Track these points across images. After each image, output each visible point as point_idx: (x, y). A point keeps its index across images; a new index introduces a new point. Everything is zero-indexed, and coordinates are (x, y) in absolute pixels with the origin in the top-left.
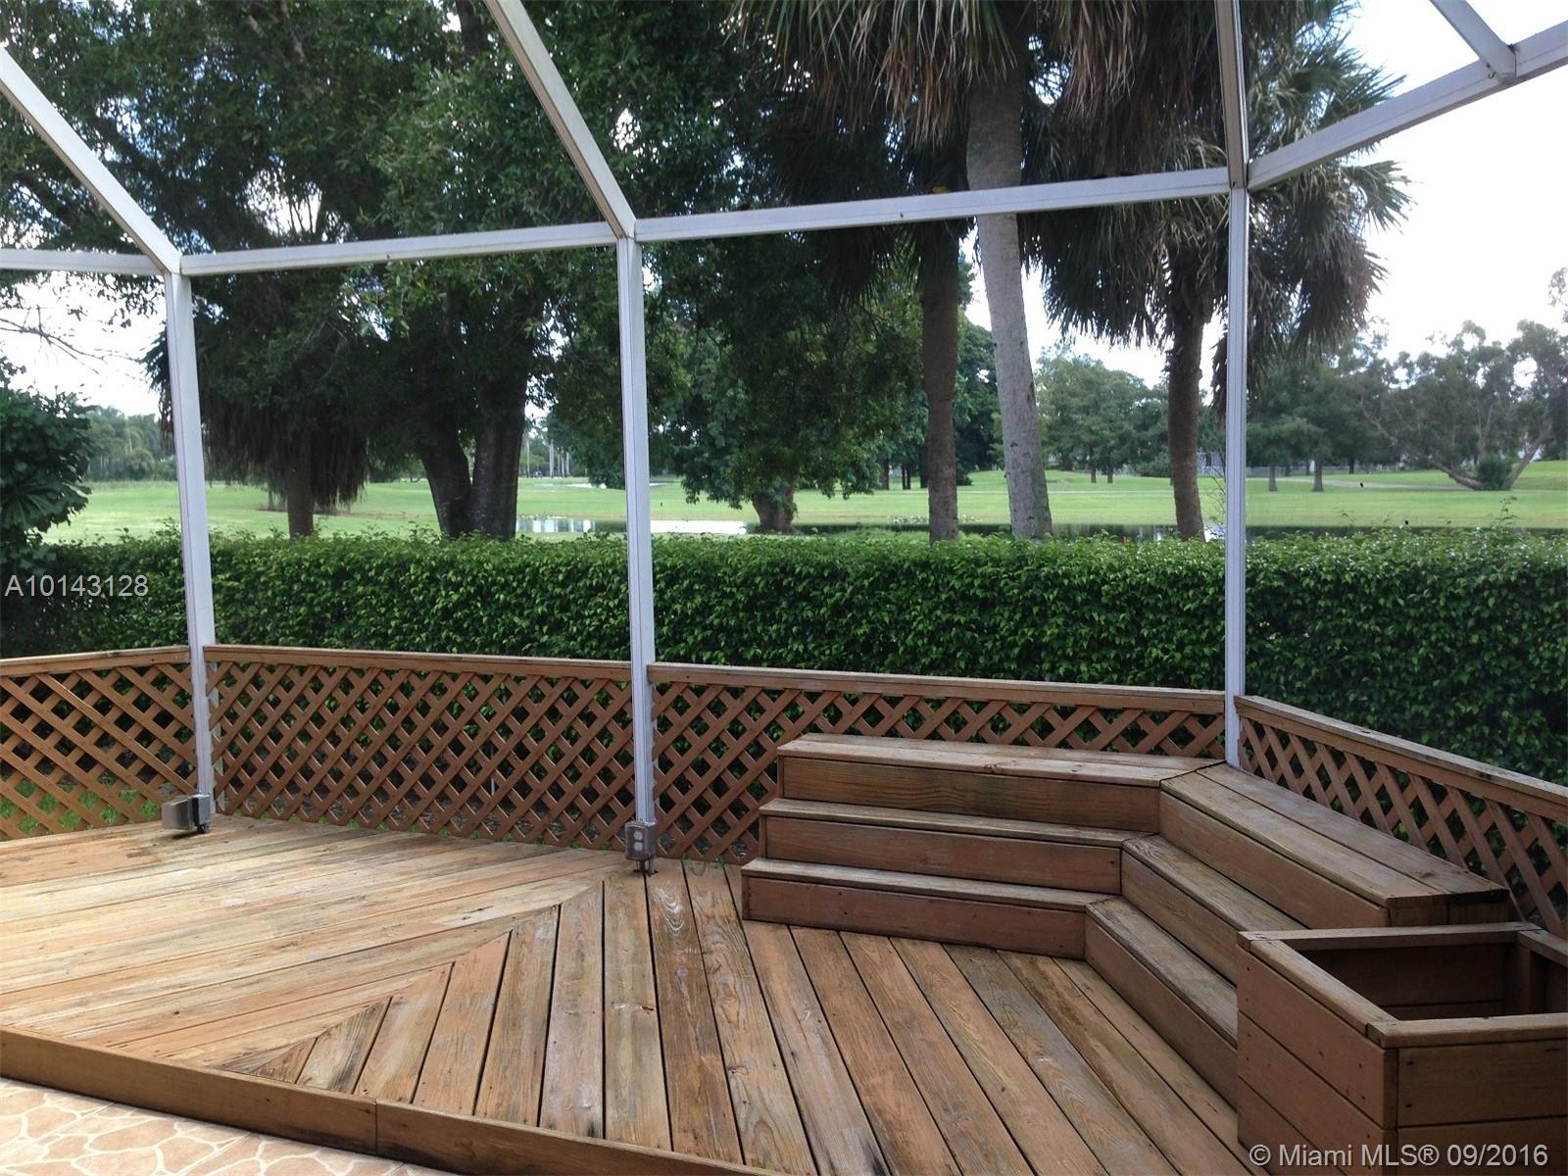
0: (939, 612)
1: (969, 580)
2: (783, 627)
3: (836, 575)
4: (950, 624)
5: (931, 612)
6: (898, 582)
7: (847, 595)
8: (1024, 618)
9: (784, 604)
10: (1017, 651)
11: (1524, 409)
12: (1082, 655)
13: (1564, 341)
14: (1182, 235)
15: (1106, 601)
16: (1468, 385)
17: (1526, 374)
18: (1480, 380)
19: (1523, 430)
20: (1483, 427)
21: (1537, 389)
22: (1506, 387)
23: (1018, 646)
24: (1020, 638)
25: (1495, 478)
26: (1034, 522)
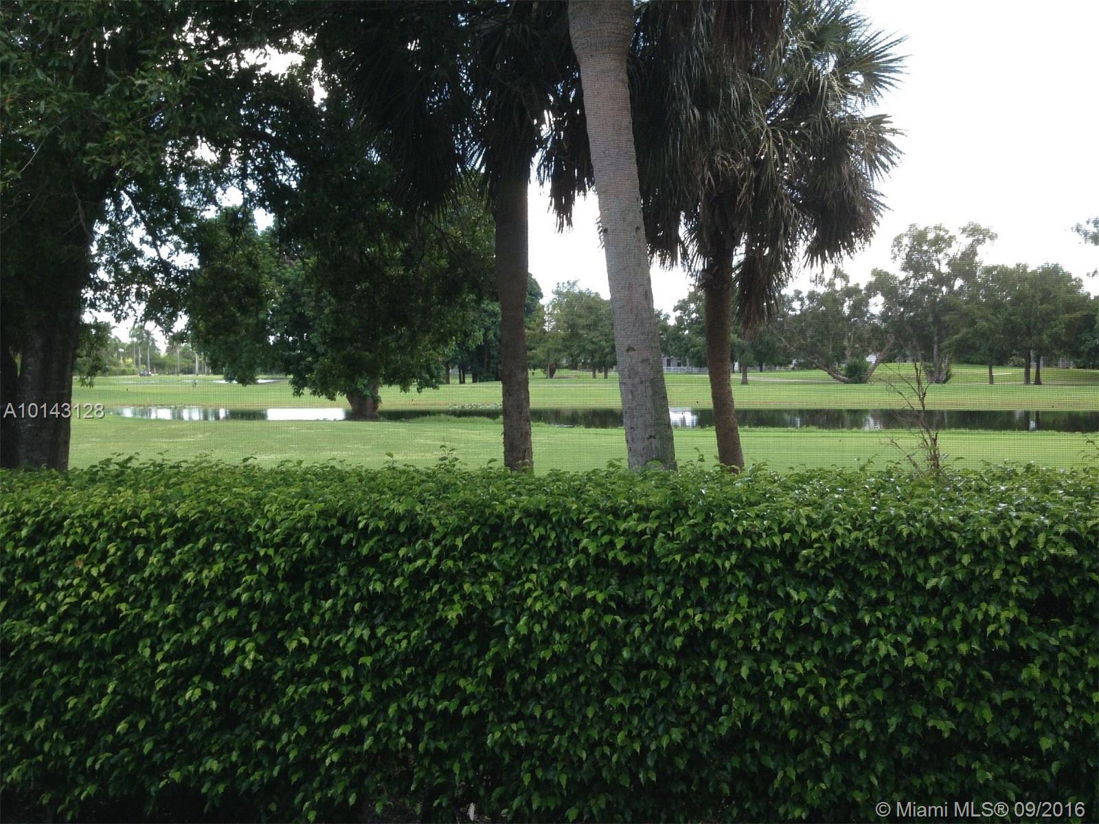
0: (563, 585)
1: (606, 539)
2: (340, 603)
3: (416, 530)
4: (581, 603)
5: (551, 583)
6: (504, 538)
7: (432, 562)
8: (686, 596)
9: (343, 571)
10: (678, 642)
11: (875, 329)
12: (773, 647)
13: (901, 283)
14: (723, 165)
15: (803, 570)
16: (839, 312)
17: (877, 305)
18: (846, 310)
19: (875, 343)
20: (849, 341)
21: (884, 317)
22: (864, 314)
23: (679, 635)
24: (682, 622)
25: (857, 375)
26: (655, 442)
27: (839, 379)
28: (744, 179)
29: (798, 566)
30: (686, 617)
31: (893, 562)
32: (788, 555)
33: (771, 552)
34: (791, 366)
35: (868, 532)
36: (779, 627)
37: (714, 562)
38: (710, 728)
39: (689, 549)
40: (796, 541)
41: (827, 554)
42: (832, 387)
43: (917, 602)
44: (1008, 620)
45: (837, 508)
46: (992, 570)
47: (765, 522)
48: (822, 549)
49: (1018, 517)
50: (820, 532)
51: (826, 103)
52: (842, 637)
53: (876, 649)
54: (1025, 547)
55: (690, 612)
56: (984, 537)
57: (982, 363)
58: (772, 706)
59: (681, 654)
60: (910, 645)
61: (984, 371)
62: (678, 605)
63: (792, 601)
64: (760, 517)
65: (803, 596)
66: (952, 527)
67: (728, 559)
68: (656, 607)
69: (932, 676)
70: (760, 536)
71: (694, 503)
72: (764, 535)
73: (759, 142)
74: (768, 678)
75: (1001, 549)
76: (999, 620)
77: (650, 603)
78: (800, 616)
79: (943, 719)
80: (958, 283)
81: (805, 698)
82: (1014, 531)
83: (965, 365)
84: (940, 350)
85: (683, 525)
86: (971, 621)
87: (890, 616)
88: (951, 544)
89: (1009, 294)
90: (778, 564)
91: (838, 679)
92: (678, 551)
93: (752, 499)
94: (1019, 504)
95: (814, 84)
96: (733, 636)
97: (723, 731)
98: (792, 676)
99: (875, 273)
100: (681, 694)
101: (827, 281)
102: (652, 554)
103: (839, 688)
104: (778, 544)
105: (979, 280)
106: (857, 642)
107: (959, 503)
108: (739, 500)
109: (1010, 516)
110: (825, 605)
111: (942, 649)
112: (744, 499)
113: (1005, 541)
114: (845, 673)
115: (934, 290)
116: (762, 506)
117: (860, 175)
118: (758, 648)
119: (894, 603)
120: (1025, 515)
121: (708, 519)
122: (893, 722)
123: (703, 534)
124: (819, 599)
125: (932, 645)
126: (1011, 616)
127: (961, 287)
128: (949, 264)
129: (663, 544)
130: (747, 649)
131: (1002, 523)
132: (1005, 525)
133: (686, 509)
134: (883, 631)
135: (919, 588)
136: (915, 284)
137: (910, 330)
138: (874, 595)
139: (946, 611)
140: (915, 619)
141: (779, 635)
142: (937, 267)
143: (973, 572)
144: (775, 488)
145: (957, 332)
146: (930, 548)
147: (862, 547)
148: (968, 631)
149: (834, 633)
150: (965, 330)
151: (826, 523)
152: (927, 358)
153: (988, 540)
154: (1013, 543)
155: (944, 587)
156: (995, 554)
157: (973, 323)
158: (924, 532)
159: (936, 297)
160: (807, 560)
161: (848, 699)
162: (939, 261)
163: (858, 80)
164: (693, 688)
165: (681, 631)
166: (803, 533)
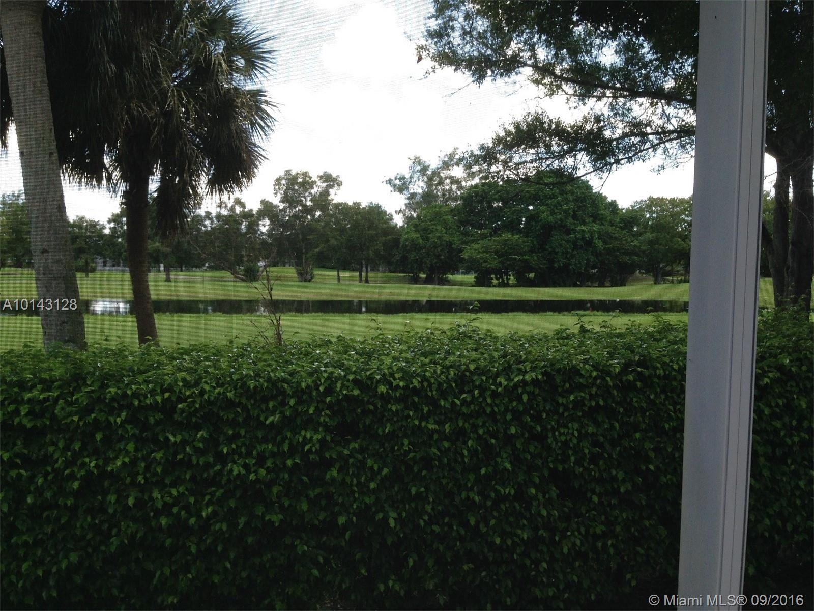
10: (76, 485)
11: (264, 243)
12: (154, 480)
13: (281, 211)
14: (138, 111)
15: (179, 419)
16: (238, 229)
17: (265, 226)
18: (243, 228)
19: (263, 252)
20: (246, 251)
21: (269, 233)
22: (255, 232)
23: (77, 479)
24: (80, 470)
25: (251, 275)
26: (68, 327)
27: (239, 278)
28: (155, 124)
29: (176, 417)
30: (84, 465)
31: (245, 408)
32: (168, 409)
33: (154, 407)
34: (204, 268)
35: (227, 388)
36: (160, 463)
37: (107, 419)
38: (103, 548)
39: (86, 411)
40: (174, 398)
41: (197, 406)
42: (233, 284)
43: (260, 434)
44: (318, 441)
45: (206, 372)
46: (309, 407)
47: (150, 386)
48: (194, 402)
49: (325, 371)
50: (192, 390)
51: (217, 75)
52: (208, 466)
53: (231, 470)
54: (329, 391)
55: (87, 460)
56: (303, 385)
57: (333, 268)
58: (153, 524)
59: (77, 494)
60: (254, 465)
61: (335, 273)
62: (77, 455)
63: (170, 443)
64: (146, 382)
65: (179, 438)
66: (284, 380)
67: (119, 416)
68: (58, 459)
69: (269, 485)
70: (145, 397)
71: (93, 374)
72: (149, 395)
73: (167, 98)
74: (151, 503)
75: (314, 393)
76: (312, 440)
77: (52, 455)
78: (175, 454)
79: (276, 514)
80: (318, 214)
81: (179, 513)
82: (322, 380)
83: (322, 269)
84: (307, 259)
85: (82, 392)
86: (295, 443)
87: (241, 446)
88: (283, 392)
89: (349, 222)
90: (159, 416)
91: (204, 496)
92: (76, 413)
93: (142, 368)
94: (327, 362)
95: (208, 60)
96: (122, 475)
97: (113, 549)
98: (168, 499)
99: (263, 202)
100: (78, 526)
101: (229, 206)
102: (53, 418)
103: (205, 502)
104: (160, 401)
105: (331, 212)
106: (218, 467)
107: (292, 363)
108: (131, 369)
109: (321, 370)
110: (195, 443)
111: (276, 465)
112: (136, 369)
113: (317, 387)
114: (209, 491)
115: (302, 217)
116: (150, 373)
117: (245, 131)
118: (142, 482)
119: (244, 436)
120: (330, 369)
121: (103, 386)
122: (242, 521)
123: (99, 397)
124: (191, 439)
125: (269, 464)
126: (320, 437)
127: (320, 216)
128: (311, 200)
129: (63, 409)
130: (134, 483)
131: (316, 376)
132: (318, 377)
133: (85, 380)
134: (236, 457)
135: (261, 424)
136: (290, 212)
137: (287, 244)
138: (231, 432)
139: (279, 438)
140: (258, 446)
141: (159, 470)
142: (304, 201)
143: (297, 410)
144: (163, 359)
145: (317, 247)
146: (269, 395)
147: (223, 398)
148: (293, 450)
149: (201, 463)
150: (322, 246)
151: (197, 383)
152: (298, 264)
153: (306, 388)
154: (321, 389)
155: (277, 422)
156: (311, 396)
157: (327, 241)
158: (265, 385)
159: (304, 222)
160: (183, 411)
161: (210, 509)
162: (305, 198)
163: (241, 62)
164: (89, 519)
165: (79, 475)
166: (180, 392)
